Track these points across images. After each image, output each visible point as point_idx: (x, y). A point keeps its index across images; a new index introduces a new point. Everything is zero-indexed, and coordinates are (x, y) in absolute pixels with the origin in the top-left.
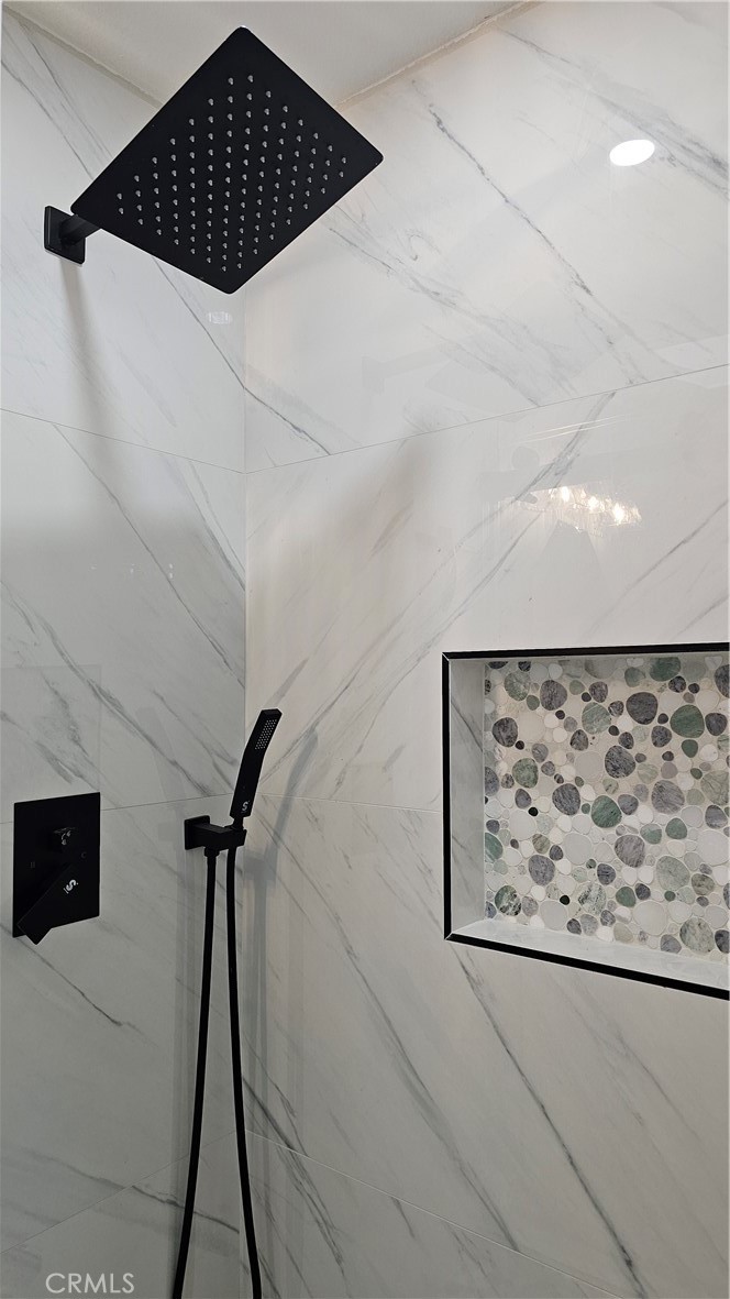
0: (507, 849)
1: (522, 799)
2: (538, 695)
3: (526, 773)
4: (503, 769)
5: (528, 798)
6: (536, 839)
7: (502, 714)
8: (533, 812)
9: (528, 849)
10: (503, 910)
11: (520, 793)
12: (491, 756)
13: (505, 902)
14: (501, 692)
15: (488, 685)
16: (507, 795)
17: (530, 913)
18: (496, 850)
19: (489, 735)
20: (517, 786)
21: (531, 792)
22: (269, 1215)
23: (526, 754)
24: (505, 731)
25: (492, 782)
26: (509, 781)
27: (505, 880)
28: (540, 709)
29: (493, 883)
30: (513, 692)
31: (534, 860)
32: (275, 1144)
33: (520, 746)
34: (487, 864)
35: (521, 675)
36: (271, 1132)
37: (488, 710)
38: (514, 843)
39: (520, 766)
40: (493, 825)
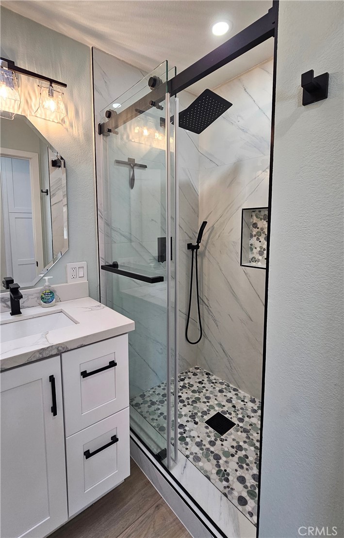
0: (254, 249)
1: (258, 239)
2: (262, 217)
3: (259, 234)
4: (254, 233)
5: (259, 239)
6: (260, 247)
7: (254, 222)
8: (260, 242)
9: (258, 249)
10: (253, 261)
11: (257, 238)
12: (252, 231)
13: (254, 260)
14: (254, 217)
15: (252, 216)
16: (255, 238)
17: (258, 262)
18: (252, 250)
19: (251, 226)
20: (257, 236)
21: (260, 238)
22: (203, 319)
23: (259, 230)
24: (255, 225)
25: (252, 236)
26: (255, 236)
27: (254, 256)
28: (263, 220)
29: (251, 256)
30: (257, 217)
31: (259, 251)
32: (204, 306)
33: (258, 228)
34: (250, 253)
35: (259, 213)
36: (204, 305)
37: (251, 221)
38: (256, 248)
39: (258, 232)
40: (251, 245)
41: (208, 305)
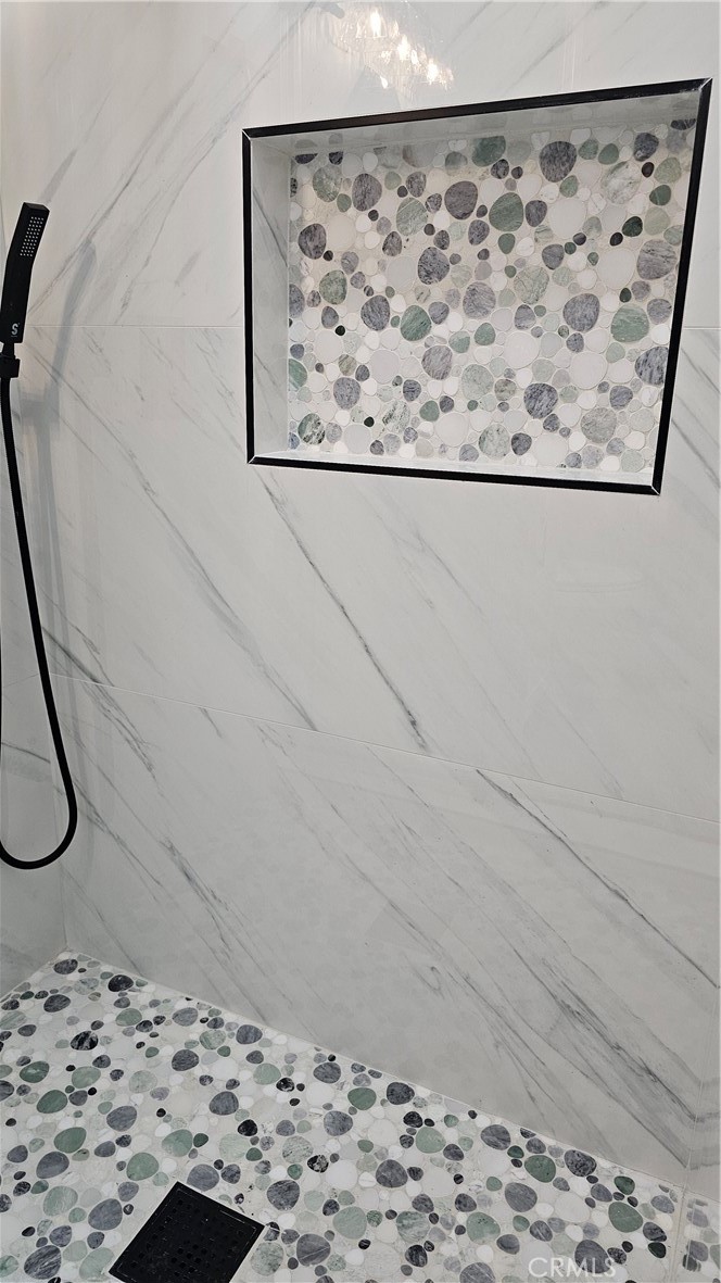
0: (312, 374)
1: (329, 316)
2: (350, 193)
3: (334, 288)
4: (310, 285)
5: (336, 316)
6: (343, 360)
7: (309, 220)
8: (340, 331)
9: (333, 372)
10: (307, 440)
11: (328, 310)
12: (296, 270)
13: (310, 429)
14: (309, 193)
15: (294, 185)
16: (313, 314)
17: (333, 440)
18: (300, 377)
19: (295, 247)
20: (324, 304)
21: (338, 309)
22: (79, 743)
23: (335, 265)
24: (312, 240)
25: (296, 301)
26: (315, 298)
27: (309, 409)
28: (352, 210)
29: (297, 413)
30: (323, 193)
31: (339, 383)
32: (80, 680)
33: (328, 256)
34: (291, 392)
35: (331, 170)
36: (75, 671)
37: (294, 216)
38: (319, 368)
39: (327, 281)
40: (298, 350)
41: (99, 676)
